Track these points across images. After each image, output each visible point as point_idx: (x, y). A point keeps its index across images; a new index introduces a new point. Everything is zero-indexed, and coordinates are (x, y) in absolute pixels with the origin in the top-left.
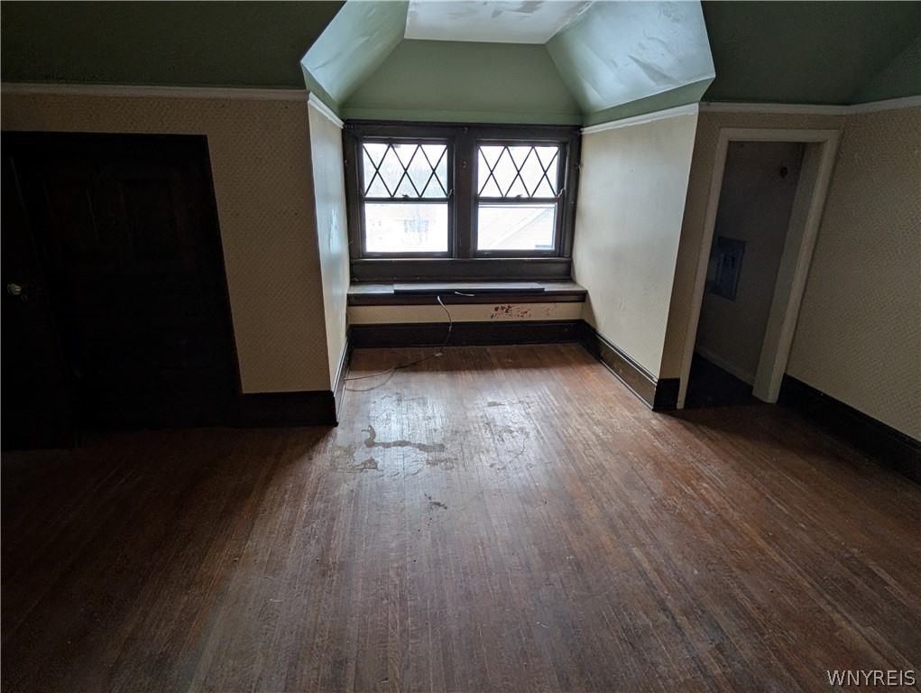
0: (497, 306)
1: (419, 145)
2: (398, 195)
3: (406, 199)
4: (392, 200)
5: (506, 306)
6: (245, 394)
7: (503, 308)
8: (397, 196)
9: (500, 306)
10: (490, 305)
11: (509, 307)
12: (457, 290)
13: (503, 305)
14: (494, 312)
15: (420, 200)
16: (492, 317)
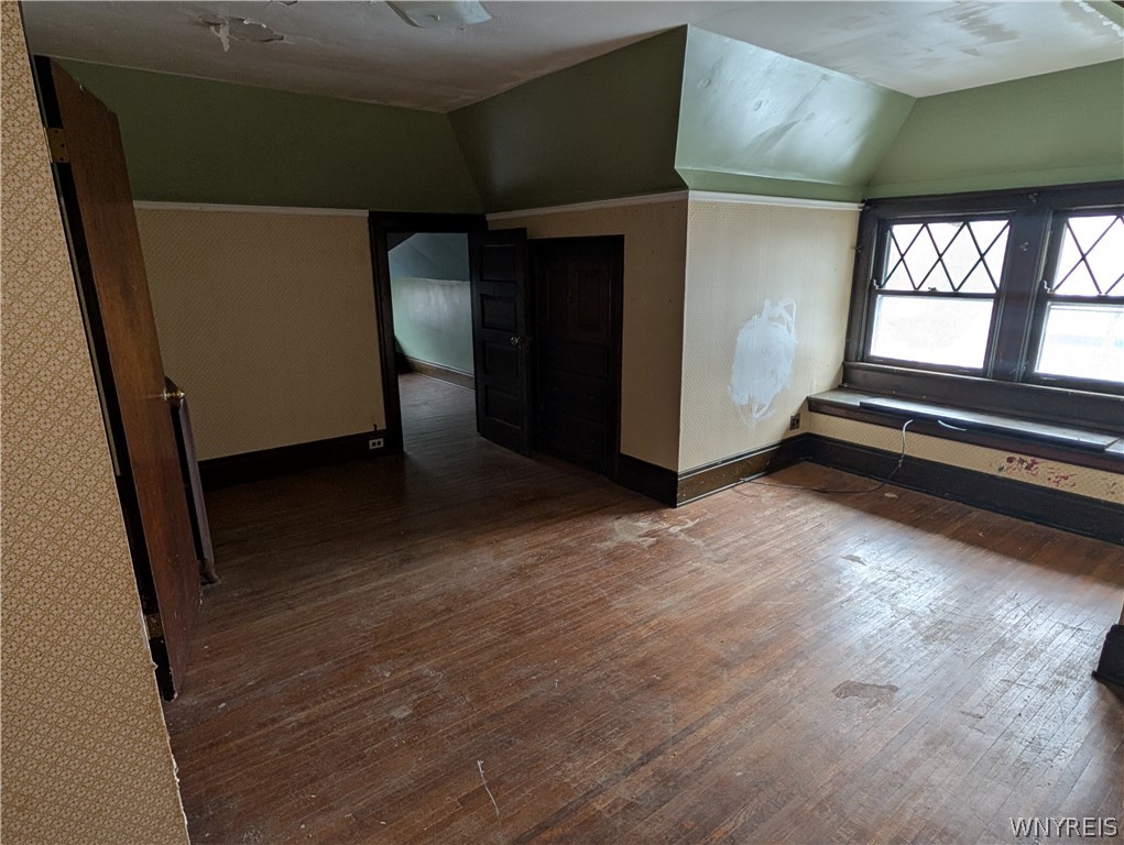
0: (1011, 455)
1: (966, 223)
2: (924, 288)
3: (933, 293)
4: (916, 293)
5: (1029, 459)
6: (624, 456)
7: (1022, 461)
8: (922, 289)
9: (1017, 456)
10: (1000, 452)
11: (1034, 463)
12: (945, 420)
13: (1023, 457)
14: (1006, 464)
15: (956, 294)
16: (1001, 469)
